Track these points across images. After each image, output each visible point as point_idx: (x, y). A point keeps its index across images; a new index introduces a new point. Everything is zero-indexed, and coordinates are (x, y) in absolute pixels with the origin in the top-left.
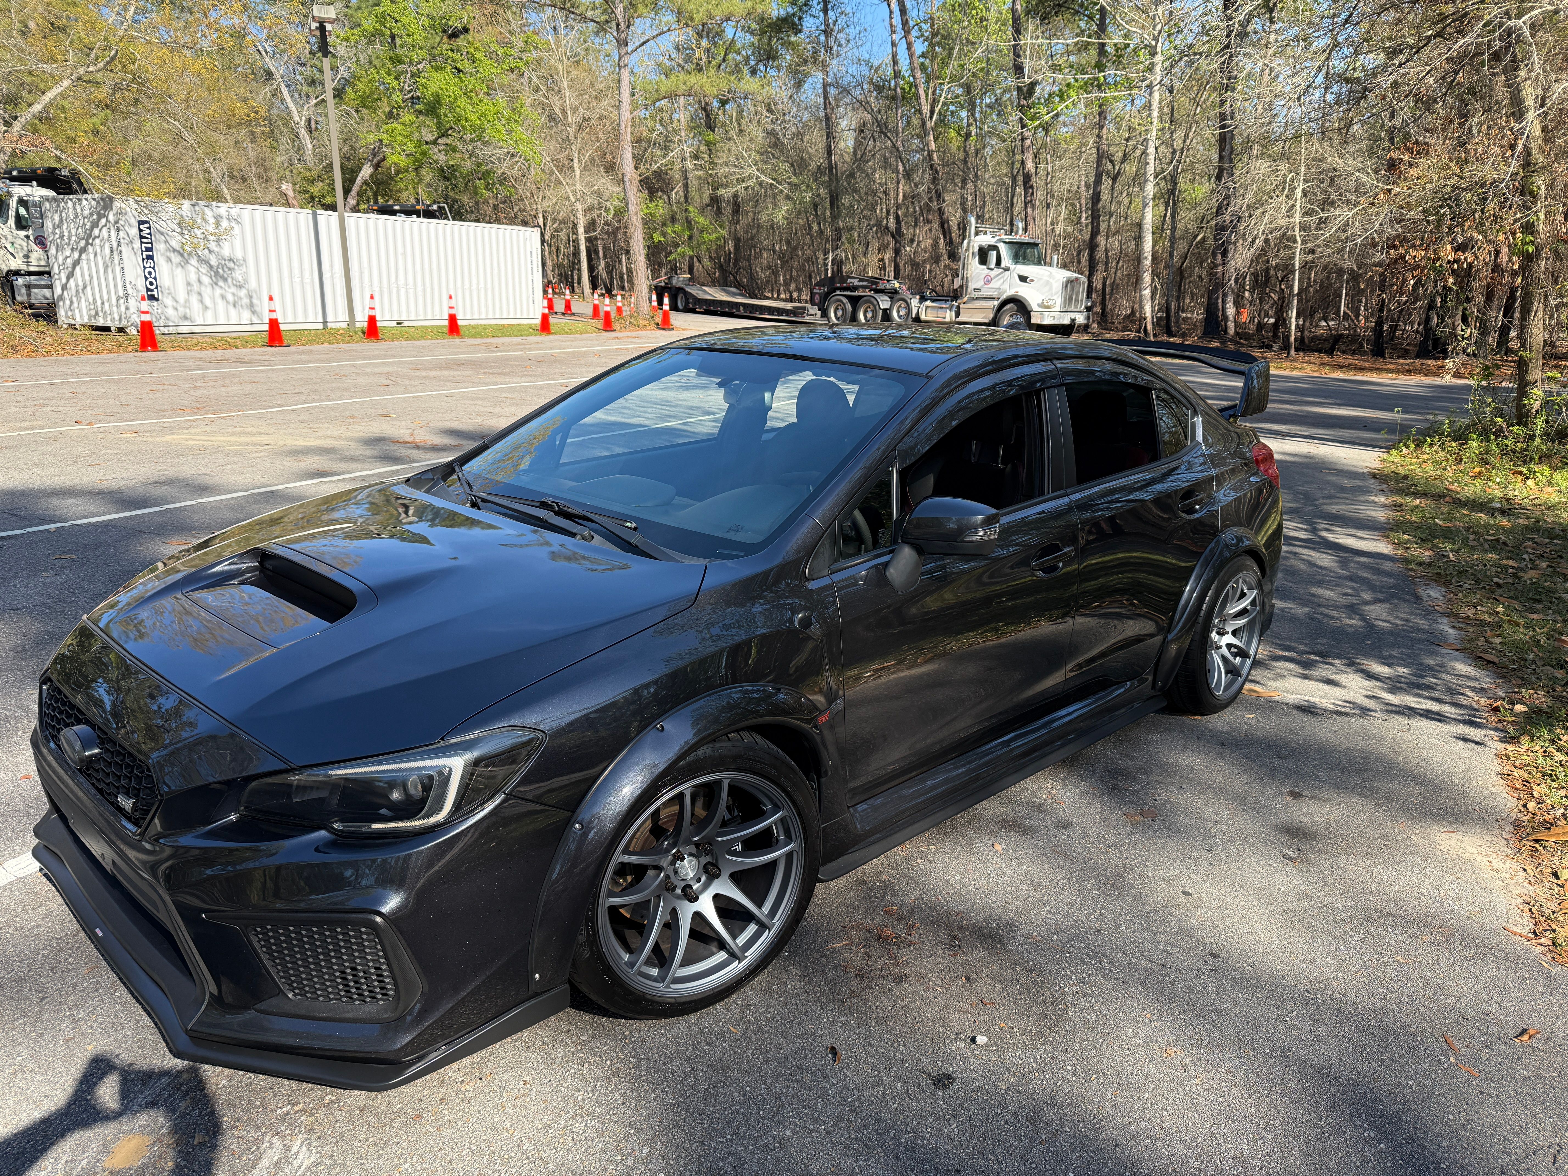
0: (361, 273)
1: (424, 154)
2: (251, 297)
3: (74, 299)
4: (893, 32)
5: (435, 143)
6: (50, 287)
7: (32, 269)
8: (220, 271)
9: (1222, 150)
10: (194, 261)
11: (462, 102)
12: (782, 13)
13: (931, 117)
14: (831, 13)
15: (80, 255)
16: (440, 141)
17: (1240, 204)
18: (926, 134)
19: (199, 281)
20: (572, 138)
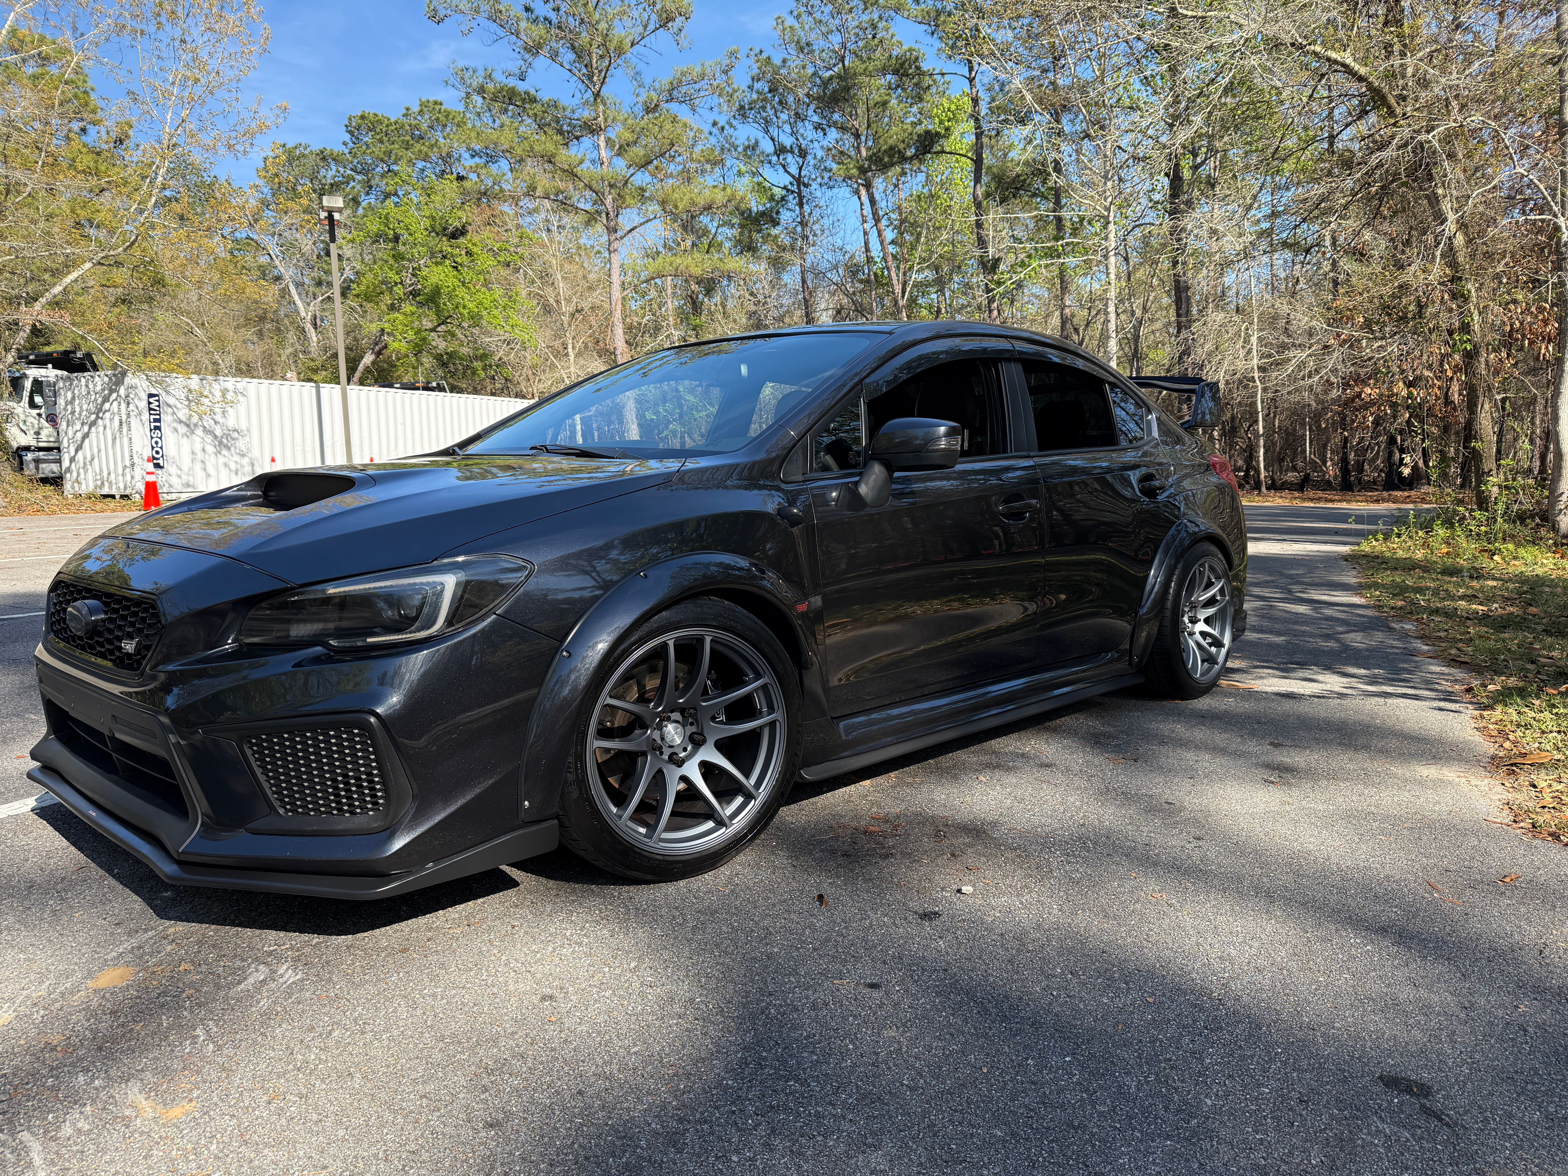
0: (361, 442)
1: (424, 339)
2: (253, 465)
3: (81, 471)
4: (864, 221)
5: (433, 330)
6: (59, 461)
7: (41, 445)
8: (224, 441)
9: (1178, 309)
10: (199, 432)
11: (461, 292)
12: (761, 208)
13: (903, 297)
14: (806, 207)
15: (90, 429)
16: (439, 329)
17: (1199, 353)
18: (899, 312)
19: (204, 450)
20: (566, 325)
